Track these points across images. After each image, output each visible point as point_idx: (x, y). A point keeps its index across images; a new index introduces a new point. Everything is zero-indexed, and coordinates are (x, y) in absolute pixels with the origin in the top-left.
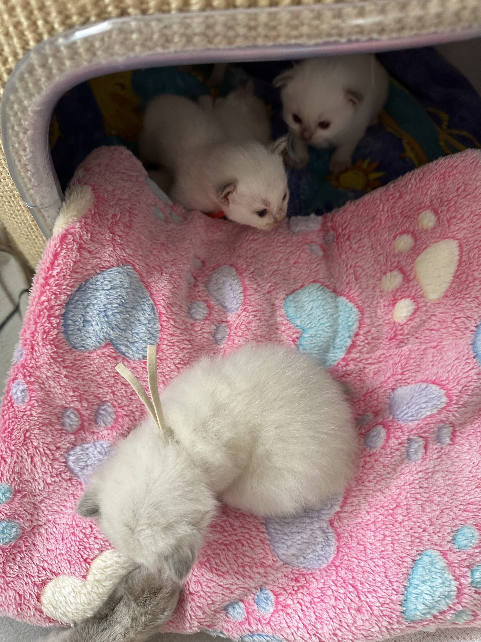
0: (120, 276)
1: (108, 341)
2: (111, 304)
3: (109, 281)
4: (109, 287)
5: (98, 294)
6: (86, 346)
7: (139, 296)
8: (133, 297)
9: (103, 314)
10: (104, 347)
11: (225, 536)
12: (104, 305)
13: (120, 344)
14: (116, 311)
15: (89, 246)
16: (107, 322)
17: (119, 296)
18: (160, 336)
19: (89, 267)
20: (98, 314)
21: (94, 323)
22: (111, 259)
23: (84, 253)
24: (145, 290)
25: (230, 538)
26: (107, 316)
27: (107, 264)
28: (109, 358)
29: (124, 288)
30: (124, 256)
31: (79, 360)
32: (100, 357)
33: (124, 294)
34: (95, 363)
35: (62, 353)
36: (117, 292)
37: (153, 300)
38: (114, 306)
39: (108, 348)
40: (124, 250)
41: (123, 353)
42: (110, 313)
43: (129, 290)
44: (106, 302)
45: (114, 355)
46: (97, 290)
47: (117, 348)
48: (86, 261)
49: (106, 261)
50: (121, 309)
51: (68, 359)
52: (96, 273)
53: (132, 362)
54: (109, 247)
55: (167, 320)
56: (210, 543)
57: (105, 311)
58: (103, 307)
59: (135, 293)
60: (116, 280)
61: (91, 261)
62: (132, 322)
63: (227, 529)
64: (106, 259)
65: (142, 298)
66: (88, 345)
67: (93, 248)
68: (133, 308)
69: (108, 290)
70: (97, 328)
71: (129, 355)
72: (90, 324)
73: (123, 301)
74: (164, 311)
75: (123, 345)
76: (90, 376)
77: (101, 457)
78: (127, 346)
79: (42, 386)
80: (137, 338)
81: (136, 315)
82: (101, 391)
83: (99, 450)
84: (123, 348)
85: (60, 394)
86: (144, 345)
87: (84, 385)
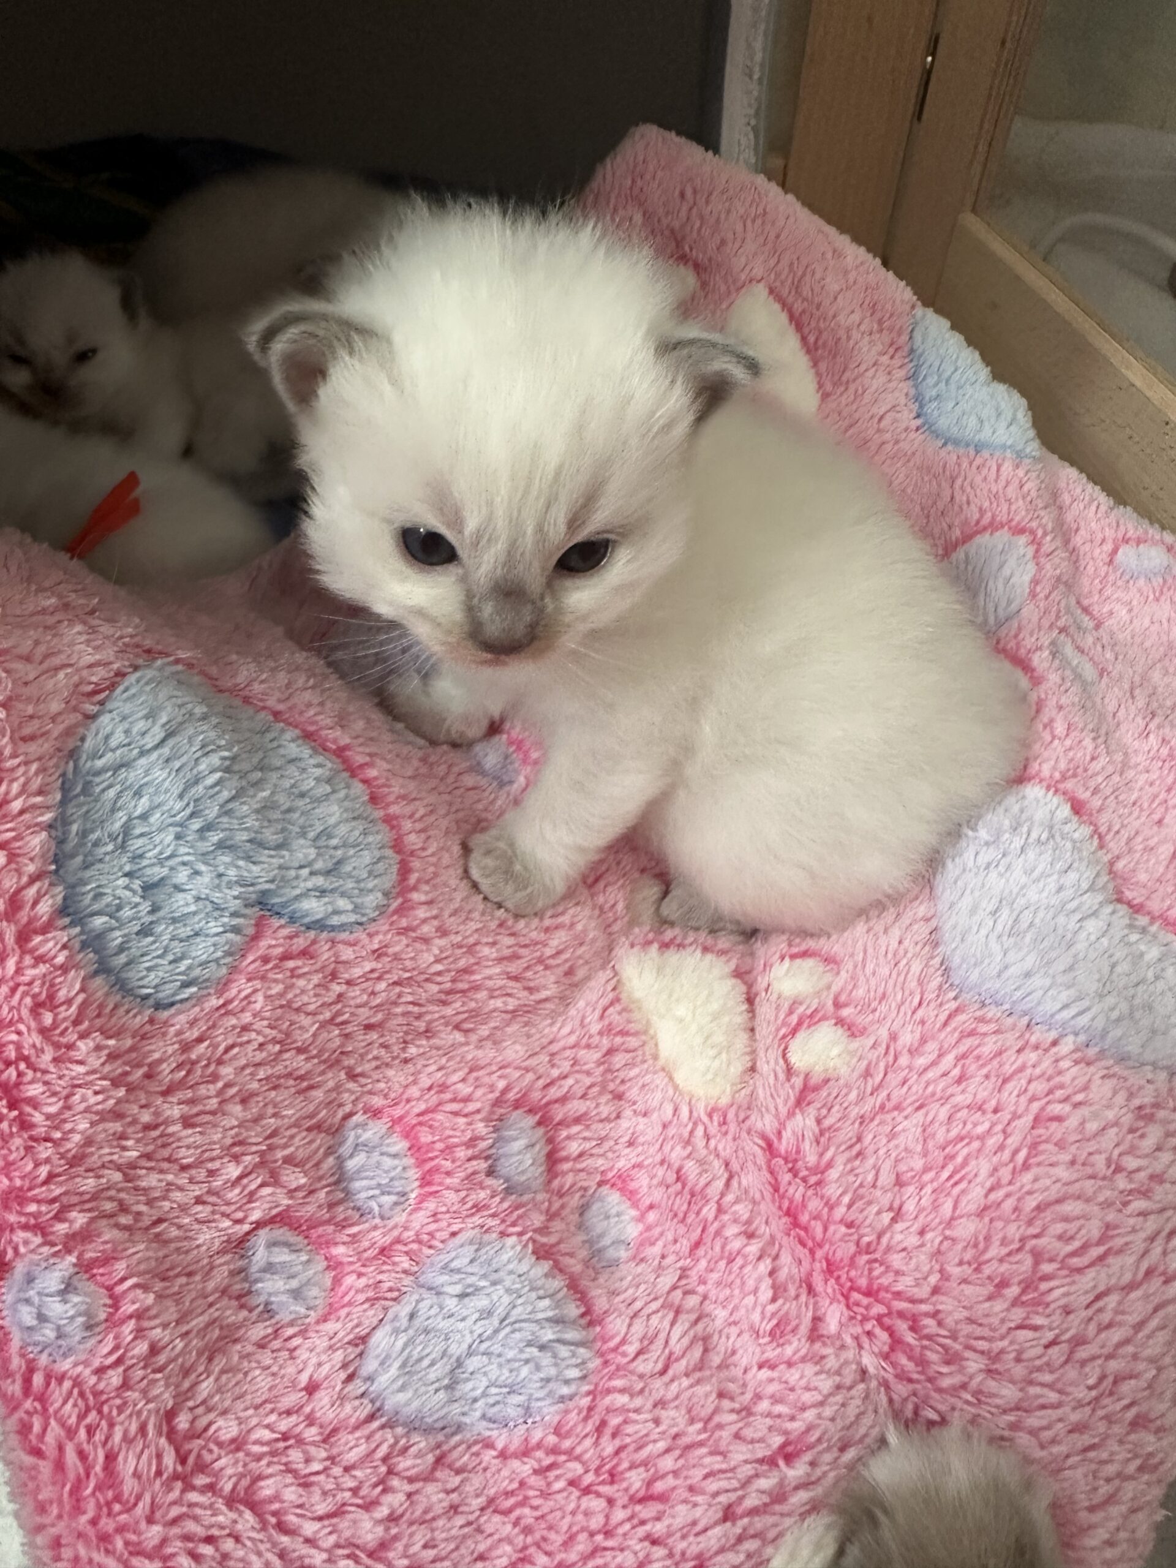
1: (258, 909)
6: (197, 972)
7: (250, 731)
10: (256, 938)
13: (297, 898)
17: (204, 744)
18: (382, 813)
24: (251, 710)
27: (103, 672)
28: (291, 964)
29: (200, 720)
31: (200, 1040)
32: (263, 978)
33: (212, 735)
34: (257, 1015)
35: (132, 1049)
36: (192, 739)
37: (294, 726)
39: (269, 931)
41: (323, 925)
43: (215, 720)
45: (299, 944)
47: (295, 917)
50: (235, 781)
51: (160, 1061)
53: (364, 939)
55: (367, 759)
71: (343, 919)
74: (345, 740)
75: (305, 894)
76: (261, 1074)
77: (482, 1302)
78: (323, 892)
79: (124, 1220)
80: (335, 848)
81: (287, 783)
82: (318, 1094)
83: (458, 1289)
84: (314, 907)
85: (199, 1201)
86: (367, 857)
87: (256, 1120)
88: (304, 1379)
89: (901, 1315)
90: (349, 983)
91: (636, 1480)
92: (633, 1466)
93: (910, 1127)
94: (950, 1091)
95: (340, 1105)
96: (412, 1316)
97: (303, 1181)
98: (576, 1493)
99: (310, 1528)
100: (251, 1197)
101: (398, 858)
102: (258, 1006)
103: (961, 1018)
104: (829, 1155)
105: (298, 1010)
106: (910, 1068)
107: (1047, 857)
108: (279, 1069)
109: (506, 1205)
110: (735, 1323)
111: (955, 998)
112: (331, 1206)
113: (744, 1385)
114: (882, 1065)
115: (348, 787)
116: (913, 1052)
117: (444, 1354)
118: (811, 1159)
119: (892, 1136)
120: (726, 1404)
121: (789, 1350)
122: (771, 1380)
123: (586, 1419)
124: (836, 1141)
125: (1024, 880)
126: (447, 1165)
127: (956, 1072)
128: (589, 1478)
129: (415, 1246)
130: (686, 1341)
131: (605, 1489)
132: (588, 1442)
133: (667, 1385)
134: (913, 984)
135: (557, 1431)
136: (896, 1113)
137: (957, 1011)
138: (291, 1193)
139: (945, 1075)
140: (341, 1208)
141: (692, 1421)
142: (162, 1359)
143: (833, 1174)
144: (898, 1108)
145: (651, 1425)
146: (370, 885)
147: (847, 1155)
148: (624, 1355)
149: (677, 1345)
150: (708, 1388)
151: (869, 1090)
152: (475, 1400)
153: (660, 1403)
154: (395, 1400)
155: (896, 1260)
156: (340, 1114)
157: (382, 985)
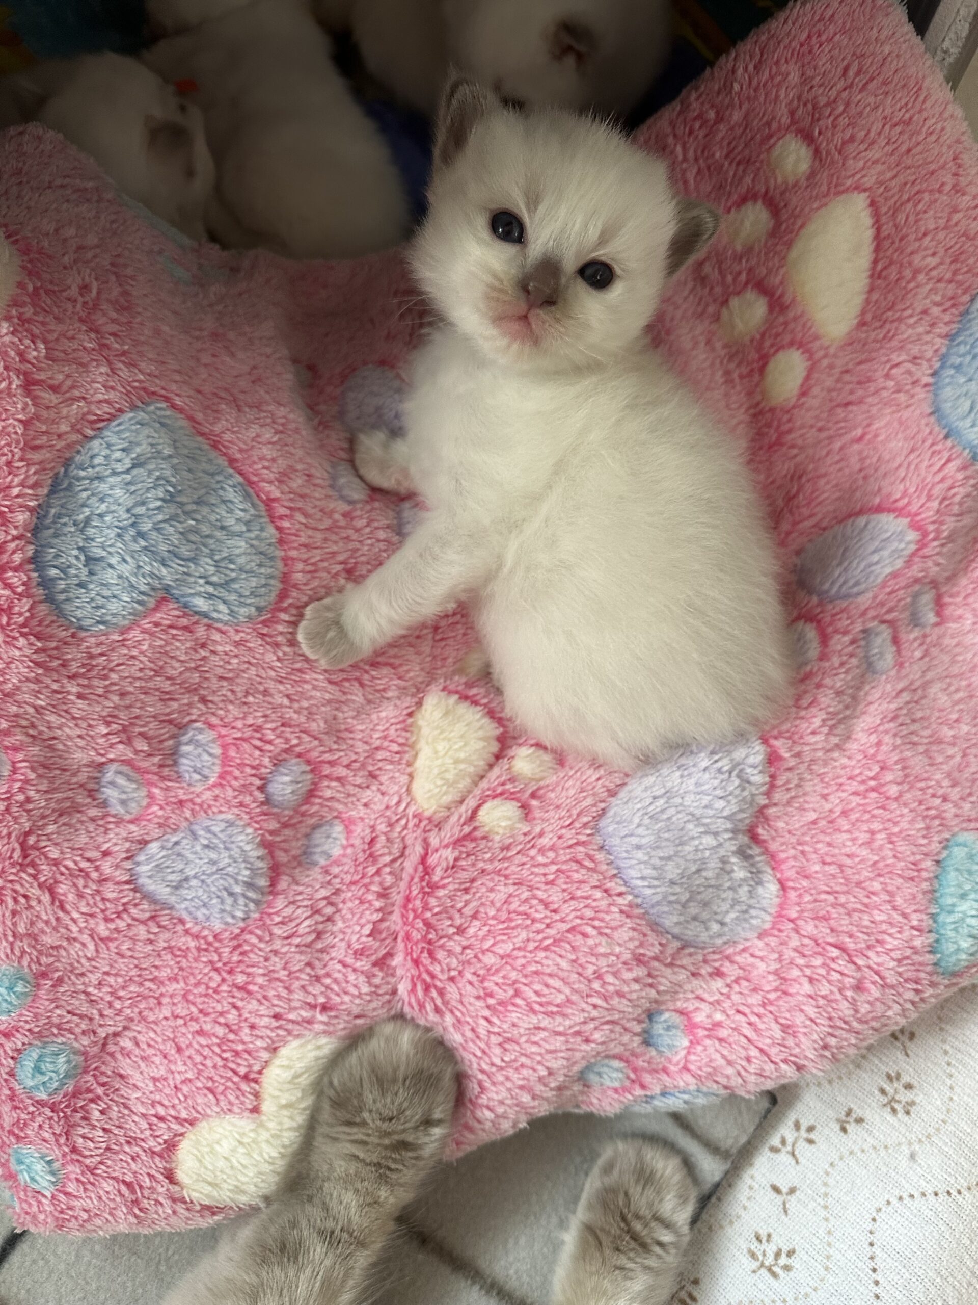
0: (146, 431)
1: (161, 594)
2: (143, 503)
3: (123, 450)
4: (128, 463)
5: (103, 487)
6: (109, 618)
7: (205, 472)
8: (190, 476)
9: (132, 532)
10: (156, 609)
11: (538, 932)
12: (128, 511)
13: (192, 594)
14: (160, 517)
15: (50, 373)
16: (145, 548)
17: (158, 478)
18: (283, 553)
19: (64, 428)
20: (119, 535)
21: (114, 560)
22: (111, 395)
23: (43, 394)
24: (213, 454)
25: (551, 932)
26: (141, 535)
27: (106, 408)
28: (174, 632)
29: (163, 459)
30: (140, 381)
31: (101, 655)
32: (152, 634)
33: (168, 473)
34: (142, 653)
35: (56, 648)
36: (150, 473)
37: (241, 474)
38: (152, 506)
39: (165, 609)
40: (135, 366)
41: (206, 615)
42: (146, 526)
43: (175, 461)
44: (130, 503)
45: (184, 622)
46: (100, 478)
47: (186, 606)
48: (52, 414)
49: (101, 401)
50: (171, 509)
51: (72, 660)
52: (86, 437)
53: (232, 632)
54: (98, 366)
55: (288, 512)
56: (509, 956)
57: (133, 525)
58: (126, 516)
59: (192, 465)
60: (138, 444)
61: (65, 411)
62: (208, 536)
63: (538, 916)
64: (100, 397)
65: (212, 475)
66: (114, 615)
67: (61, 377)
68: (199, 502)
69: (127, 471)
70: (126, 569)
71: (220, 616)
72: (104, 565)
73: (171, 489)
74: (276, 494)
75: (199, 594)
76: (137, 684)
77: (213, 855)
78: (211, 596)
79: (31, 732)
80: (232, 570)
81: (213, 518)
82: (175, 705)
83: (206, 842)
84: (201, 604)
85: (80, 736)
86: (254, 582)
87: (128, 707)
88: (105, 847)
89: (424, 981)
90: (212, 652)
91: (240, 979)
92: (242, 972)
93: (503, 891)
94: (539, 885)
95: (189, 714)
96: (176, 843)
97: (146, 748)
98: (210, 967)
99: (75, 915)
100: (112, 746)
101: (281, 586)
102: (145, 648)
103: (581, 849)
104: (446, 881)
105: (172, 657)
106: (532, 858)
107: (716, 782)
108: (151, 684)
109: (258, 810)
110: (344, 933)
111: (589, 835)
112: (161, 766)
113: (325, 966)
114: (519, 848)
115: (262, 529)
116: (542, 851)
117: (181, 871)
118: (436, 878)
119: (491, 890)
120: (308, 970)
121: (358, 964)
122: (339, 971)
123: (232, 939)
124: (457, 875)
125: (691, 788)
126: (237, 773)
127: (551, 877)
128: (220, 965)
129: (197, 808)
130: (307, 930)
131: (225, 975)
132: (227, 950)
133: (283, 945)
134: (575, 812)
135: (215, 937)
136: (502, 879)
137: (583, 844)
138: (137, 752)
139: (545, 875)
140: (167, 769)
141: (284, 969)
142: (31, 806)
143: (441, 893)
144: (506, 877)
145: (262, 959)
146: (249, 601)
147: (457, 886)
148: (272, 920)
149: (302, 929)
150: (303, 958)
151: (500, 857)
152: (186, 900)
153: (276, 952)
154: (141, 881)
155: (441, 955)
156: (187, 719)
157: (235, 661)
